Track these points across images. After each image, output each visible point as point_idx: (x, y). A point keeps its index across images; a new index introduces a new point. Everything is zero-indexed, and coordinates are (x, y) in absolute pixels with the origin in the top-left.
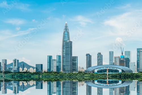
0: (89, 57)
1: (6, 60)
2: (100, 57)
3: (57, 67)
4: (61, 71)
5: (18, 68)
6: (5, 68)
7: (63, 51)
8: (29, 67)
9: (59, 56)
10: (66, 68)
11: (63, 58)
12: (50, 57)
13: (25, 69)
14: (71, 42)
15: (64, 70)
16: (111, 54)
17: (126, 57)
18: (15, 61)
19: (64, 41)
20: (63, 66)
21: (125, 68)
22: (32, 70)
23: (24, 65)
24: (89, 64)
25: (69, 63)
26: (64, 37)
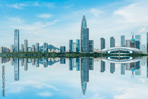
0: (103, 41)
1: (38, 44)
2: (112, 40)
3: (77, 49)
4: (80, 51)
5: (47, 49)
6: (38, 49)
7: (81, 37)
8: (55, 48)
9: (79, 40)
10: (84, 49)
11: (82, 41)
12: (71, 41)
13: (53, 50)
14: (88, 29)
15: (82, 51)
16: (123, 37)
17: (136, 40)
18: (45, 44)
19: (82, 28)
20: (82, 48)
21: (136, 50)
22: (57, 51)
23: (51, 47)
24: (103, 46)
25: (86, 46)
26: (82, 25)
